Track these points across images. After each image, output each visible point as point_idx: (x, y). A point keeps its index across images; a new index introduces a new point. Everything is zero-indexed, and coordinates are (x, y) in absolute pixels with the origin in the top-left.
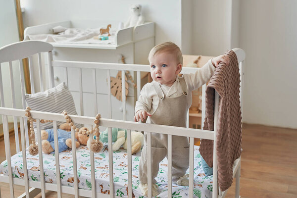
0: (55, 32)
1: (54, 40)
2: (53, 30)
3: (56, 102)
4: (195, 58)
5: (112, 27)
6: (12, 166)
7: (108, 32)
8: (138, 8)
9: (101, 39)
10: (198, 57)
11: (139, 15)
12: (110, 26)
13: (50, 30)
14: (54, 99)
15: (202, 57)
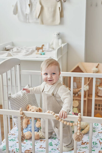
0: (7, 49)
1: (12, 55)
2: (6, 48)
3: (27, 99)
4: (96, 64)
5: (45, 46)
6: (9, 150)
7: (42, 49)
8: (59, 34)
9: (41, 54)
10: (97, 64)
11: (59, 39)
12: (43, 45)
13: (3, 48)
14: (26, 97)
15: (100, 64)
